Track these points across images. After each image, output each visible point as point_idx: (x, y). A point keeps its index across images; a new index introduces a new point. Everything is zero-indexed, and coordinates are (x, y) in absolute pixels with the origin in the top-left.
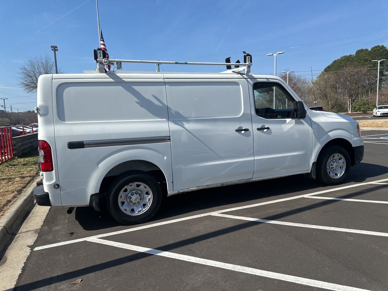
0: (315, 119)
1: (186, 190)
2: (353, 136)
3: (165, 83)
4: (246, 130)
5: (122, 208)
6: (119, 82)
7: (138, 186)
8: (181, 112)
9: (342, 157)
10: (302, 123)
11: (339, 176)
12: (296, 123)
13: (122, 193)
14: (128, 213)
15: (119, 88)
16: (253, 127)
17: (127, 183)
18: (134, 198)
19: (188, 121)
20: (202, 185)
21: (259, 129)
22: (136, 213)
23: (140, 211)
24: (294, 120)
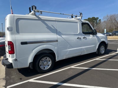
1: (62, 59)
2: (106, 40)
3: (55, 21)
4: (80, 38)
5: (41, 67)
6: (40, 19)
7: (46, 58)
8: (61, 32)
9: (104, 47)
10: (94, 36)
13: (41, 62)
14: (43, 69)
15: (40, 22)
16: (82, 37)
17: (43, 58)
18: (45, 63)
19: (63, 35)
22: (46, 69)
23: (47, 68)
24: (92, 35)
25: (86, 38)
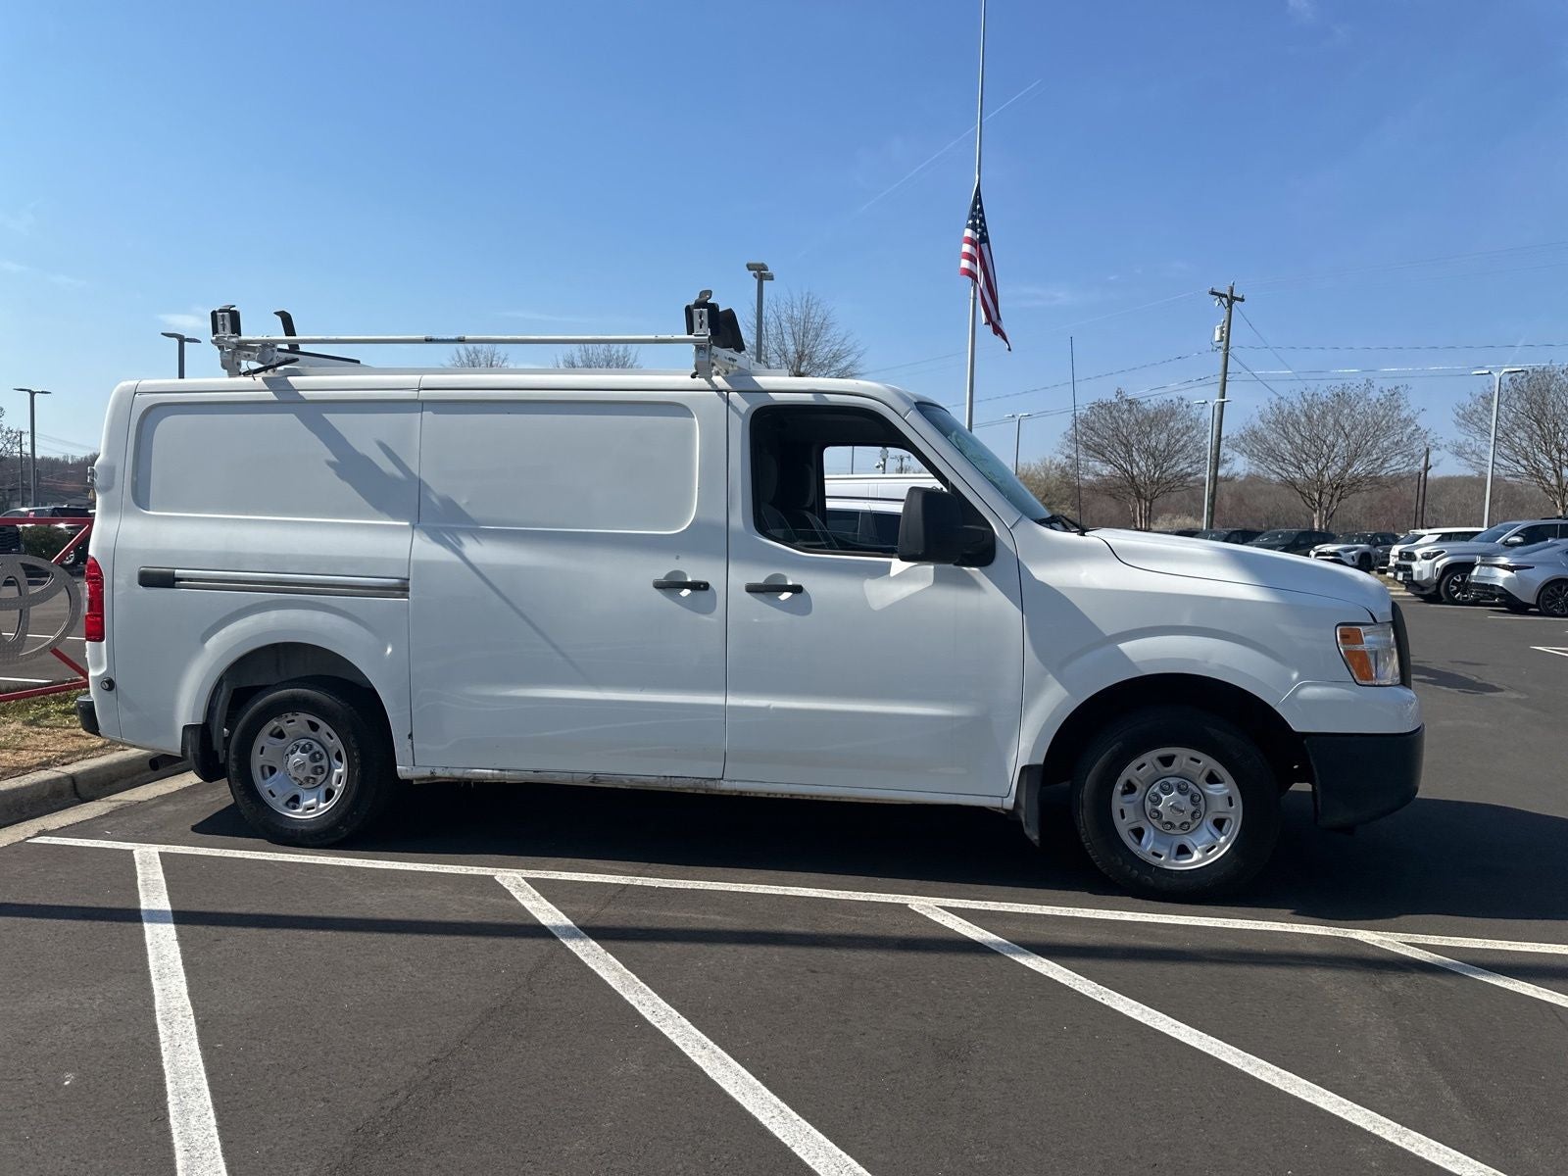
0: (1045, 573)
1: (458, 773)
2: (1295, 676)
3: (421, 405)
4: (700, 587)
5: (264, 788)
6: (288, 400)
7: (313, 727)
8: (462, 502)
9: (1221, 771)
10: (971, 584)
11: (1196, 860)
12: (938, 579)
13: (263, 739)
14: (278, 804)
15: (290, 420)
16: (733, 579)
17: (278, 711)
19: (478, 533)
20: (516, 767)
21: (752, 589)
23: (311, 807)
24: (929, 569)
25: (797, 589)
